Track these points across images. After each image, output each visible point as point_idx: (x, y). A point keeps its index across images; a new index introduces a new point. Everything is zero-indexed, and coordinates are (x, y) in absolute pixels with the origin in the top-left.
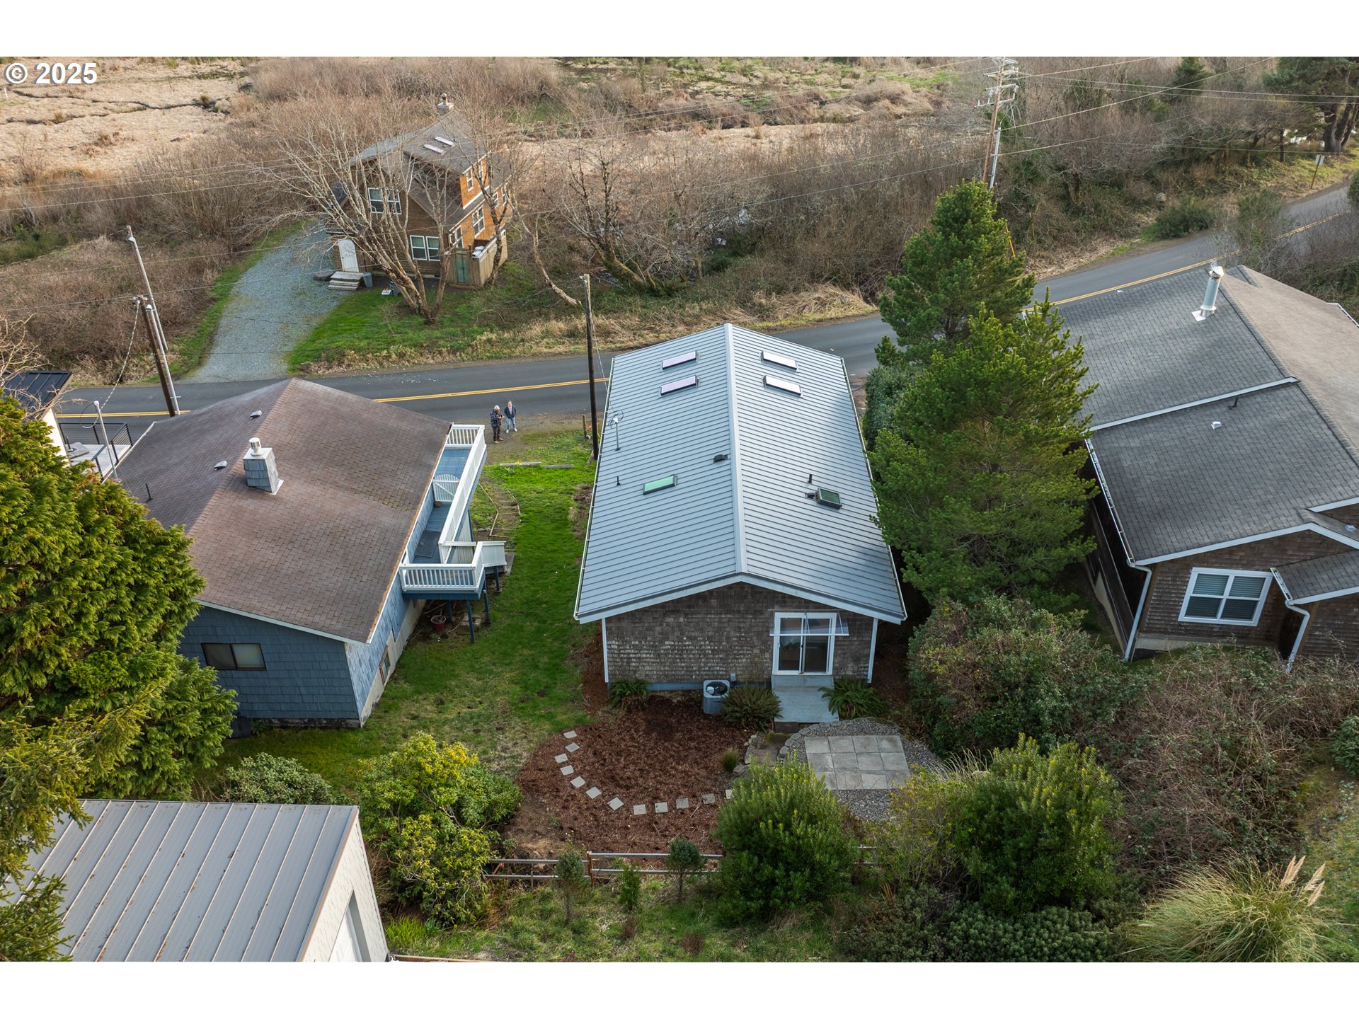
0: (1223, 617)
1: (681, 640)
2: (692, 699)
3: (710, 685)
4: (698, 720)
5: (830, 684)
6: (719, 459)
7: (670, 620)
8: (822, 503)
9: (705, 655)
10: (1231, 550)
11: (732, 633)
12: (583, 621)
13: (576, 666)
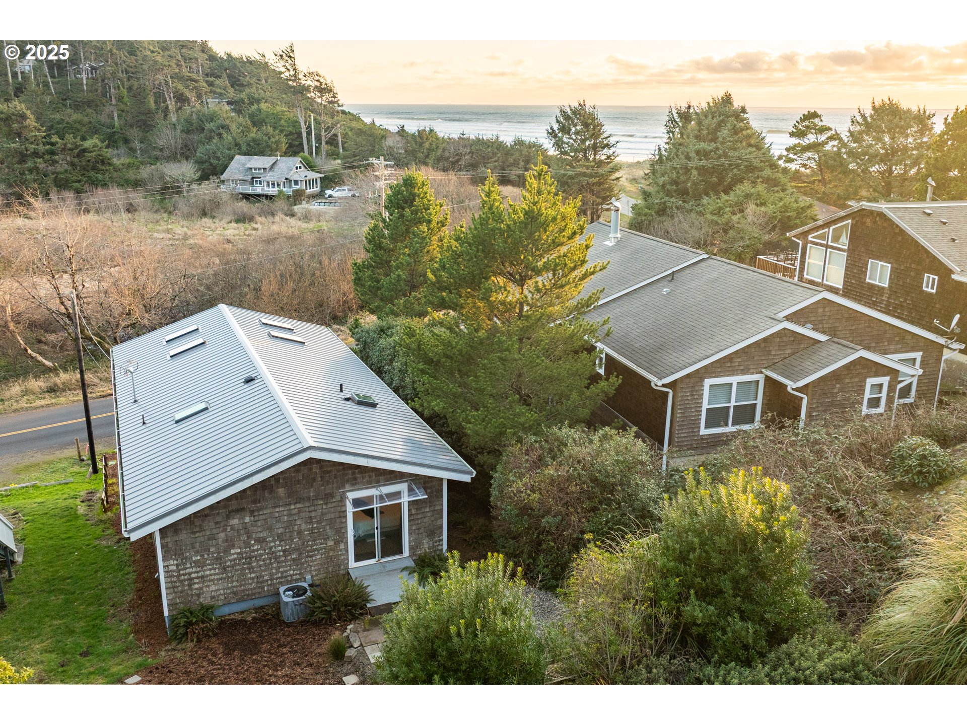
0: (733, 425)
1: (248, 544)
2: (267, 614)
3: (288, 589)
4: (282, 630)
5: (411, 563)
6: (249, 380)
7: (235, 522)
8: (360, 403)
9: (276, 558)
10: (729, 358)
11: (304, 527)
12: (134, 537)
13: (121, 621)
